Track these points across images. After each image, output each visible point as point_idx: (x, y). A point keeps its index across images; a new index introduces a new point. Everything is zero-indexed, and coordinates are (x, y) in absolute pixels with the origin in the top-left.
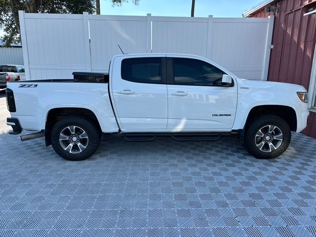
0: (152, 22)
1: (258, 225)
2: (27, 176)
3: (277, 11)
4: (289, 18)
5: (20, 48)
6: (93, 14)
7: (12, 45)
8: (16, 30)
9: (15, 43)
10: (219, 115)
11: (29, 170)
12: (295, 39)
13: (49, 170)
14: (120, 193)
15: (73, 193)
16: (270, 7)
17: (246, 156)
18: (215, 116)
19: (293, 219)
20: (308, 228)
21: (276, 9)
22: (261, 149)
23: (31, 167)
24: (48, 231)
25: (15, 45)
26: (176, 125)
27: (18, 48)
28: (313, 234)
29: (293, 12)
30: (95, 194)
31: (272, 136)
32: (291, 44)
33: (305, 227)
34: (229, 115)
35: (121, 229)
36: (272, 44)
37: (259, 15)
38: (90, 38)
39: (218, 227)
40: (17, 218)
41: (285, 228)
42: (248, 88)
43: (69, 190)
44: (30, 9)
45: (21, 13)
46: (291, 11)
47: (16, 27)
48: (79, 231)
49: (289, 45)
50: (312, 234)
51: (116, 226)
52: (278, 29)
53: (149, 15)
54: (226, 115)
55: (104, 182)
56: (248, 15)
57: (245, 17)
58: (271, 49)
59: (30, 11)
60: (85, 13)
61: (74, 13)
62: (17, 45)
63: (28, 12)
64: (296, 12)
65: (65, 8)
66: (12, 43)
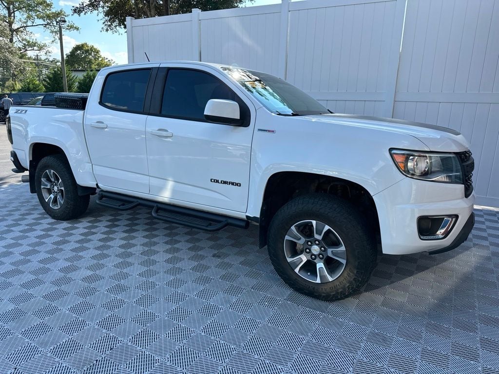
10: (221, 181)
18: (214, 182)
22: (297, 270)
26: (161, 189)
31: (324, 248)
34: (237, 184)
42: (273, 131)
54: (233, 184)
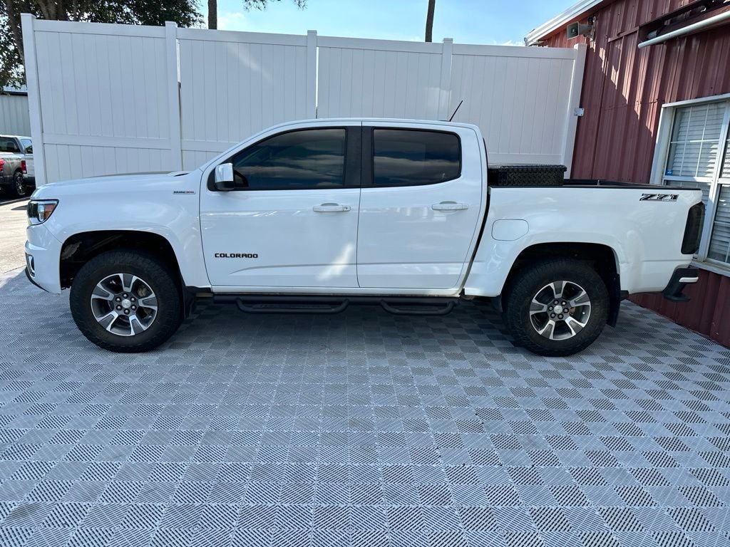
0: (318, 48)
1: (562, 504)
2: (22, 367)
3: (592, 33)
4: (615, 50)
5: (24, 98)
6: (192, 27)
7: (5, 89)
8: (16, 57)
9: (15, 86)
11: (28, 356)
12: (626, 93)
13: (71, 356)
14: (213, 402)
15: (114, 400)
16: (577, 24)
17: (492, 341)
19: (642, 492)
20: (673, 512)
21: (590, 31)
23: (31, 350)
24: (87, 506)
25: (13, 90)
27: (18, 98)
28: (683, 526)
29: (622, 38)
30: (160, 402)
32: (616, 108)
33: (667, 509)
35: (255, 505)
36: (581, 107)
37: (558, 41)
38: (179, 80)
39: (473, 506)
40: (18, 476)
41: (621, 512)
43: (106, 395)
44: (48, 11)
45: (26, 18)
46: (618, 35)
47: (16, 51)
48: (159, 508)
49: (613, 111)
50: (681, 525)
51: (242, 498)
52: (594, 73)
53: (312, 33)
55: (184, 382)
56: (535, 41)
57: (530, 44)
58: (579, 117)
59: (49, 14)
60: (172, 25)
61: (148, 22)
62: (18, 91)
63: (44, 19)
64: (630, 38)
65: (129, 10)
66: (7, 86)
